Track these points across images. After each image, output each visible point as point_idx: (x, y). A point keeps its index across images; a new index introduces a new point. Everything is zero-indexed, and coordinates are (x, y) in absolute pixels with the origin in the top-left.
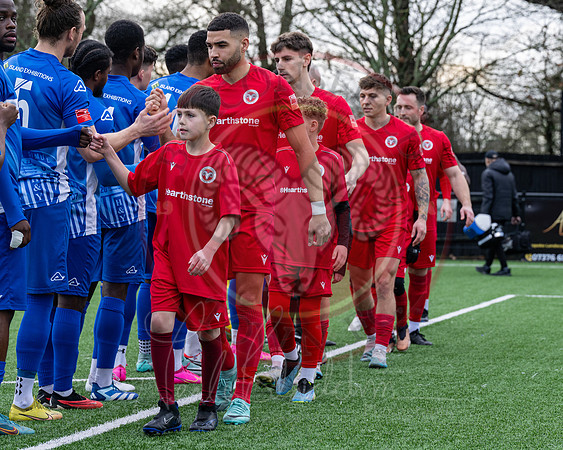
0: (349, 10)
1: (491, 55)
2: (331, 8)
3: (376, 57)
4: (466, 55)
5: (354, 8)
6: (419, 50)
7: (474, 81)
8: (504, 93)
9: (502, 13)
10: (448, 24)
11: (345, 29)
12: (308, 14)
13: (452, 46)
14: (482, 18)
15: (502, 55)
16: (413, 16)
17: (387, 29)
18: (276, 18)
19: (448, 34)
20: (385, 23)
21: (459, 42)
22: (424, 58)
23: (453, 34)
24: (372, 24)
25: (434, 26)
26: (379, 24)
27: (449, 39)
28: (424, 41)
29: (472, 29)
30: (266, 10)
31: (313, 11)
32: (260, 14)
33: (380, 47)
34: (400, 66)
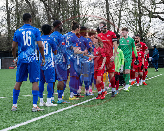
1: (156, 31)
2: (127, 23)
4: (152, 31)
5: (131, 23)
6: (143, 30)
7: (153, 35)
8: (159, 38)
9: (158, 23)
10: (148, 25)
11: (130, 27)
13: (149, 29)
14: (154, 24)
15: (158, 31)
16: (142, 24)
17: (137, 26)
18: (117, 25)
20: (137, 25)
22: (144, 31)
24: (134, 26)
25: (146, 26)
27: (149, 28)
28: (144, 28)
29: (153, 26)
30: (115, 23)
31: (124, 24)
33: (136, 30)
34: (140, 33)
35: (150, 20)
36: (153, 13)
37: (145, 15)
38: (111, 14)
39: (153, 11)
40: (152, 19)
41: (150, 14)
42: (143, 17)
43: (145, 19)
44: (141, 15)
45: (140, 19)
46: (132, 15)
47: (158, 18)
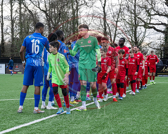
0: (126, 33)
1: (151, 41)
2: (123, 33)
3: (131, 41)
4: (146, 41)
6: (139, 40)
7: (148, 45)
8: (153, 47)
9: (153, 33)
10: (144, 35)
11: (125, 37)
12: (119, 34)
14: (149, 34)
15: (153, 41)
16: (137, 34)
19: (143, 37)
20: (133, 36)
21: (145, 39)
22: (139, 42)
23: (144, 37)
24: (130, 36)
25: (141, 36)
26: (131, 36)
28: (139, 38)
29: (148, 36)
31: (120, 34)
32: (111, 34)
34: (135, 43)
35: (146, 30)
36: (148, 24)
37: (140, 26)
38: (107, 24)
39: (148, 22)
40: (147, 29)
41: (145, 25)
42: (139, 27)
43: (141, 30)
44: (136, 26)
45: (136, 29)
46: (128, 26)
47: (153, 29)
